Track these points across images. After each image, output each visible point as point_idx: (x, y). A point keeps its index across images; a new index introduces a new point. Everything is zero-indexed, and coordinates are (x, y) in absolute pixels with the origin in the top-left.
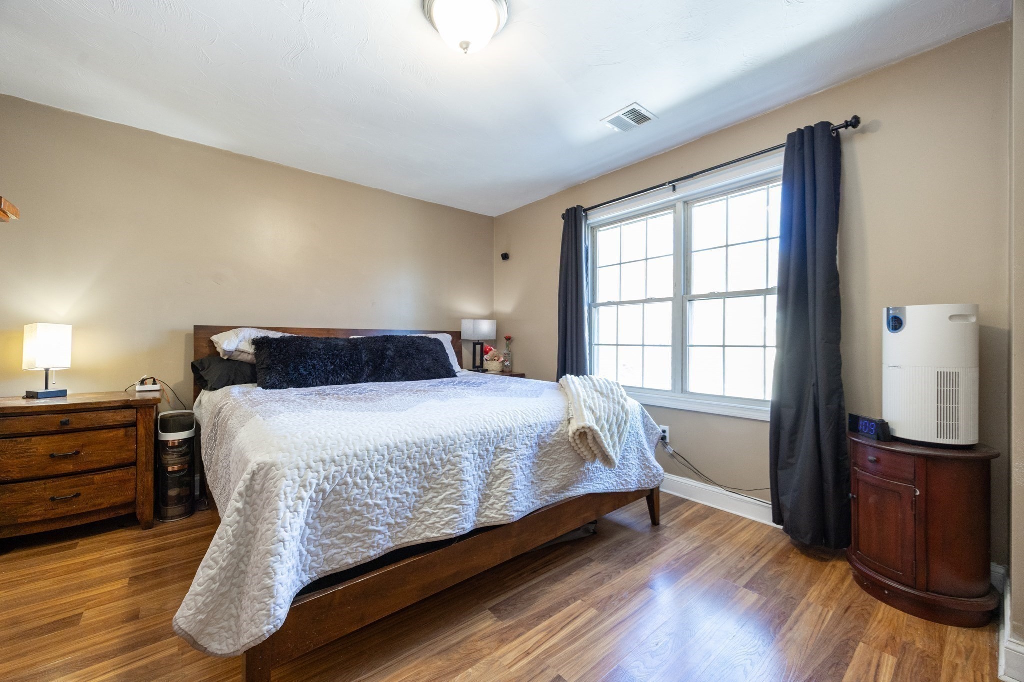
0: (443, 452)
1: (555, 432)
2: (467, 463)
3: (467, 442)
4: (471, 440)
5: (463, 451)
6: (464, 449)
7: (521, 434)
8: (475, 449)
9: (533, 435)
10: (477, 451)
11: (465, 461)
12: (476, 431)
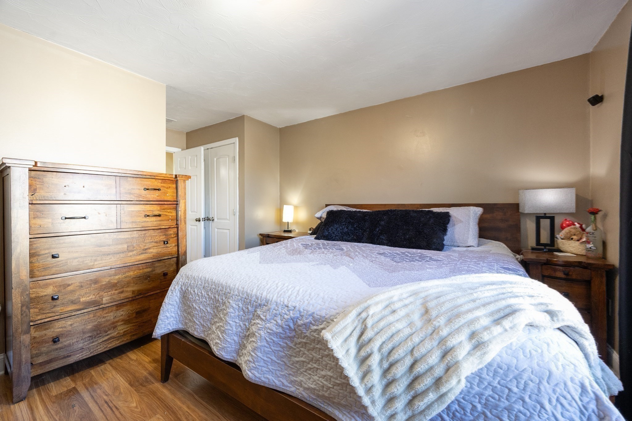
0: (224, 295)
1: (315, 327)
2: (231, 310)
3: (236, 295)
4: (239, 295)
5: (232, 301)
6: (233, 300)
7: (274, 309)
8: (240, 303)
9: (286, 316)
10: (241, 305)
11: (231, 308)
12: (245, 290)
